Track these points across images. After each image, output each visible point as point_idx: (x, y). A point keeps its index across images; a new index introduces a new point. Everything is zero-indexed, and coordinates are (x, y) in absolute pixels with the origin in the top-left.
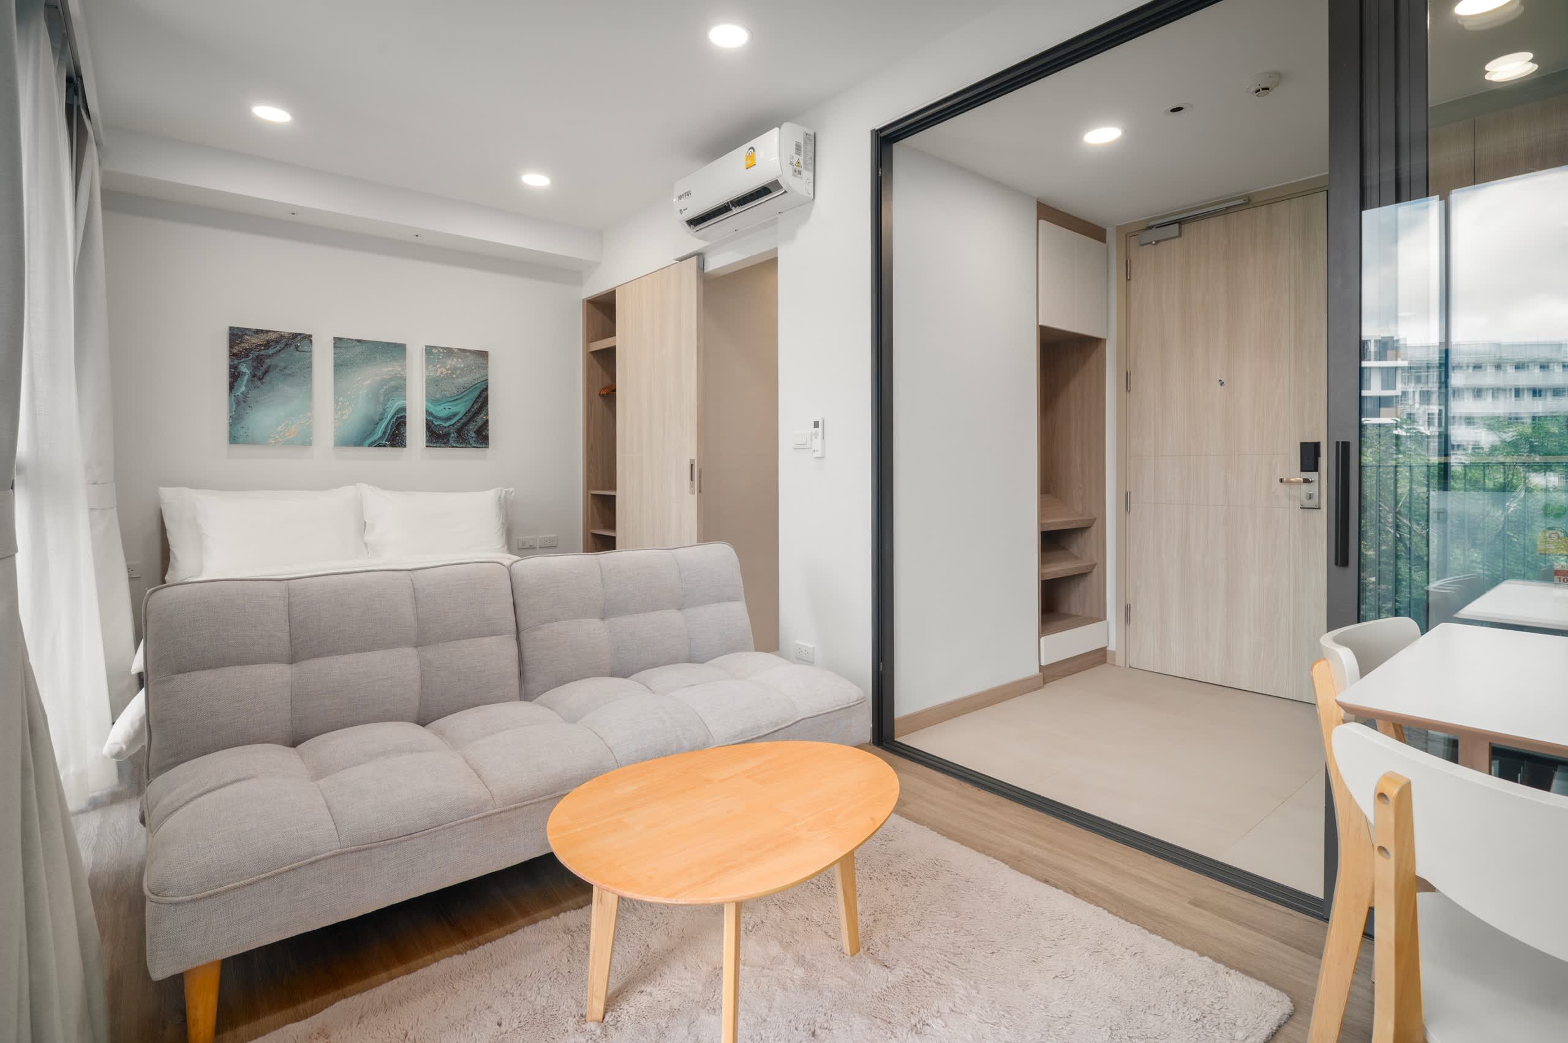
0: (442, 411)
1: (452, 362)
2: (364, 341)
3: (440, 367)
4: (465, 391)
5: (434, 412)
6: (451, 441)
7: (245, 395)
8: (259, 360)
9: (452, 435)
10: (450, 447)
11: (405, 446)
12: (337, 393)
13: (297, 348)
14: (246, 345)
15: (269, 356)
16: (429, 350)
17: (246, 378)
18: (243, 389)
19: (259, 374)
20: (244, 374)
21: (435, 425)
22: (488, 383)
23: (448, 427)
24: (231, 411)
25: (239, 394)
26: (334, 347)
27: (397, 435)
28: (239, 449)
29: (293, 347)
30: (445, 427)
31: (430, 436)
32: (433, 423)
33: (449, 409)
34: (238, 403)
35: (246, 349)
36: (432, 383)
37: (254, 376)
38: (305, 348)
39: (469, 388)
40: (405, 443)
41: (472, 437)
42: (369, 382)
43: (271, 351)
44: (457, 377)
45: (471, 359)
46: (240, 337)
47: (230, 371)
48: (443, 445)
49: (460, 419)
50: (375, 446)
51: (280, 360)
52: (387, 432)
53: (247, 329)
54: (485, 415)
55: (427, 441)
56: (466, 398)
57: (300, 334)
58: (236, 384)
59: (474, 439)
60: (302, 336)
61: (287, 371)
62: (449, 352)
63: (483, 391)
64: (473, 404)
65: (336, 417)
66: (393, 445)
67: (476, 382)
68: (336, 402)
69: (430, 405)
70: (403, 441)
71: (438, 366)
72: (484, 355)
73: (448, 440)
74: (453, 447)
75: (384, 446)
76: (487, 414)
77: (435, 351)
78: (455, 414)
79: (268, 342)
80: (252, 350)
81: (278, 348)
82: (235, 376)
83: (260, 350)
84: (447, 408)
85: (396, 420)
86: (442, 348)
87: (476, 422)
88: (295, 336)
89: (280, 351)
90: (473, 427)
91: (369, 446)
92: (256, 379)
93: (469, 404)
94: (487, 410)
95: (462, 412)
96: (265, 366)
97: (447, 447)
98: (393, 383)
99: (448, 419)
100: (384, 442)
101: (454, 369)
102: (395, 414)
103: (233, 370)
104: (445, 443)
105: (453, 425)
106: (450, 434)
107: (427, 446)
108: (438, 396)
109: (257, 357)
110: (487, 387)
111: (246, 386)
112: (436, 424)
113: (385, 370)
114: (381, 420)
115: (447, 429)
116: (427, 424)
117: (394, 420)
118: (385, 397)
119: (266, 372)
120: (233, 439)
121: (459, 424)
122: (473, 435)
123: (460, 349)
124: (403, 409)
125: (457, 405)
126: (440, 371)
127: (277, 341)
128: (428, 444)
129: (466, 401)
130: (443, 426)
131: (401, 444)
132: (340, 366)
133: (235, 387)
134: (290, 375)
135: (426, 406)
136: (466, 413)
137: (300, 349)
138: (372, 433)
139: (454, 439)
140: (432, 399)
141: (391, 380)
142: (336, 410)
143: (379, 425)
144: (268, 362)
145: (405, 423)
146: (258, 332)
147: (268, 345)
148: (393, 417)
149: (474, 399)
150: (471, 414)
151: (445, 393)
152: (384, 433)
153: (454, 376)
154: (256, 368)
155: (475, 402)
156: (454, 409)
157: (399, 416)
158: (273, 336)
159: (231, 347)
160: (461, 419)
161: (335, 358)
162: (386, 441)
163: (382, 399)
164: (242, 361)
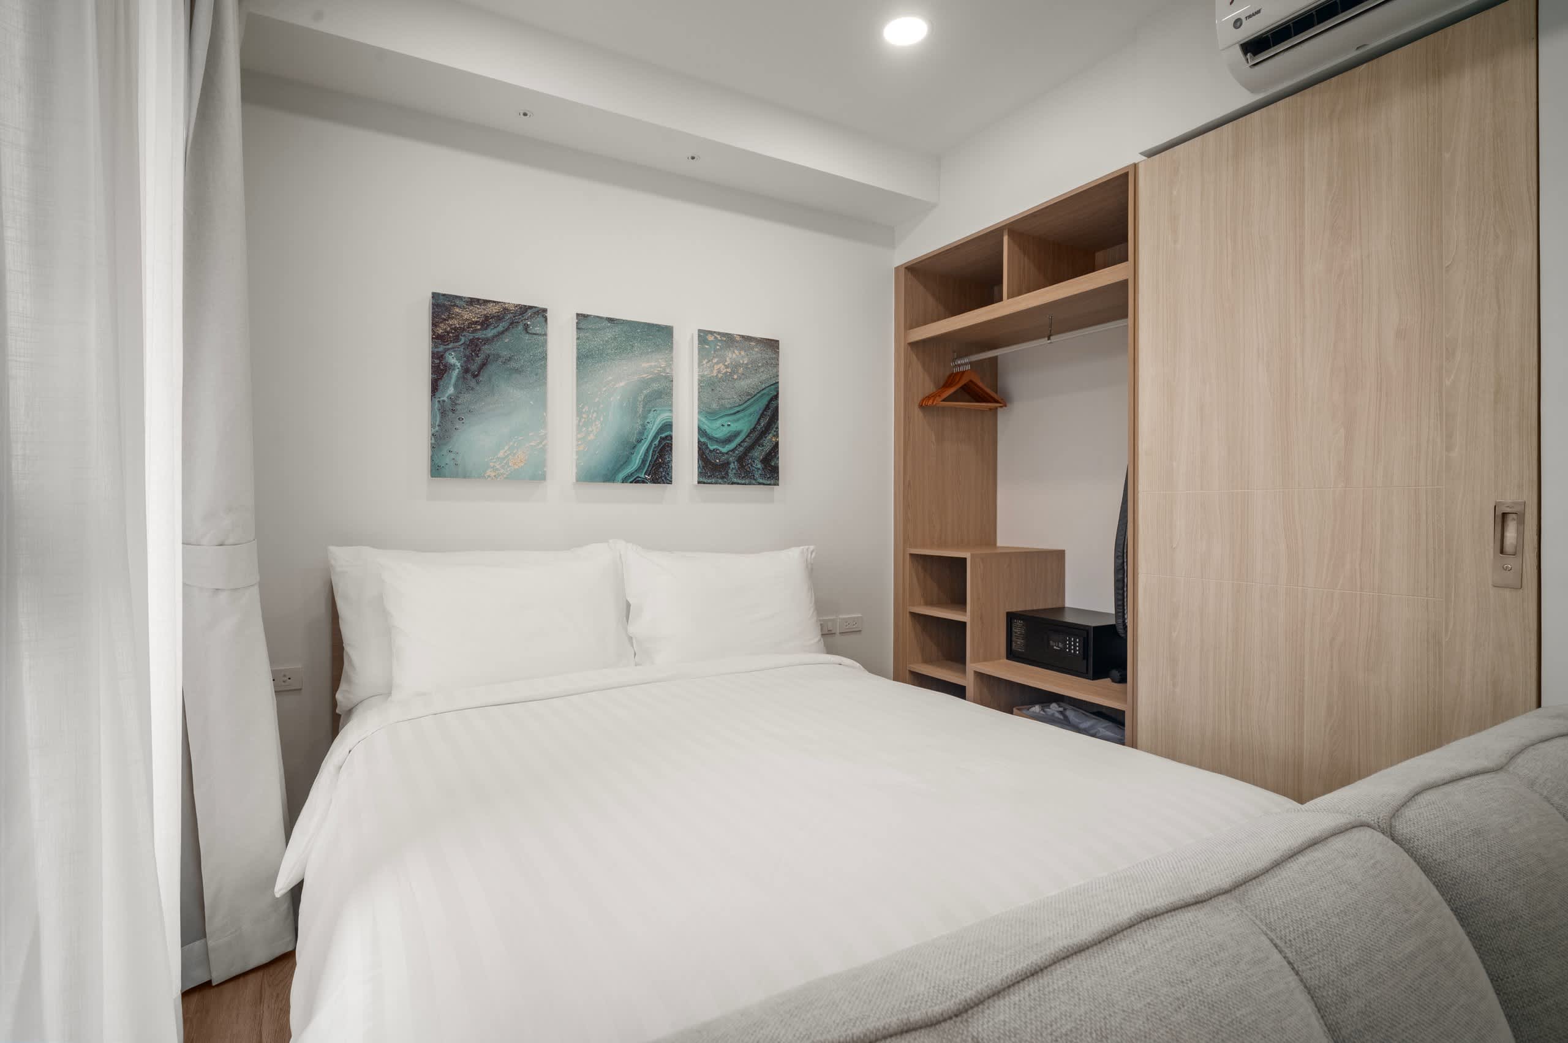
0: (719, 429)
1: (733, 355)
2: (617, 319)
3: (717, 363)
4: (749, 400)
5: (708, 431)
6: (731, 474)
7: (453, 400)
8: (474, 346)
9: (732, 466)
10: (729, 484)
11: (670, 482)
12: (581, 399)
13: (526, 328)
14: (455, 322)
15: (487, 341)
16: (704, 336)
17: (455, 374)
18: (451, 390)
19: (474, 367)
20: (452, 367)
21: (710, 451)
22: (778, 388)
23: (727, 453)
24: (433, 426)
25: (445, 398)
26: (578, 328)
27: (660, 465)
28: (445, 486)
29: (520, 327)
30: (723, 454)
31: (703, 467)
32: (707, 448)
33: (729, 425)
34: (443, 413)
35: (455, 329)
36: (707, 386)
37: (466, 370)
38: (537, 330)
39: (755, 396)
40: (671, 478)
41: (759, 469)
42: (622, 384)
43: (490, 333)
44: (739, 378)
45: (757, 351)
46: (448, 309)
47: (433, 362)
48: (720, 481)
49: (742, 442)
50: (631, 482)
51: (500, 348)
52: (647, 460)
53: (457, 297)
54: (774, 436)
55: (700, 474)
56: (751, 410)
57: (531, 307)
58: (441, 383)
59: (760, 472)
60: (534, 310)
61: (513, 364)
62: (729, 340)
63: (771, 400)
64: (759, 419)
65: (579, 436)
66: (655, 481)
67: (763, 386)
68: (579, 413)
69: (704, 420)
70: (668, 474)
71: (715, 360)
72: (772, 345)
73: (727, 474)
74: (733, 483)
75: (643, 482)
76: (777, 436)
77: (710, 338)
78: (737, 434)
79: (486, 318)
80: (463, 330)
81: (500, 328)
82: (439, 370)
83: (476, 331)
84: (726, 424)
85: (659, 441)
86: (719, 333)
87: (763, 446)
88: (524, 309)
89: (503, 333)
90: (758, 453)
91: (623, 482)
92: (469, 376)
93: (754, 419)
94: (777, 428)
95: (745, 430)
96: (482, 356)
97: (725, 483)
98: (655, 386)
99: (728, 440)
100: (643, 476)
101: (736, 366)
102: (658, 433)
103: (437, 361)
104: (723, 478)
105: (733, 450)
106: (728, 463)
107: (699, 482)
108: (714, 406)
109: (471, 341)
110: (778, 394)
111: (456, 386)
112: (712, 448)
113: (645, 365)
114: (639, 441)
115: (726, 456)
116: (700, 449)
117: (656, 442)
118: (644, 407)
119: (483, 365)
120: (437, 470)
121: (741, 449)
122: (759, 466)
123: (743, 337)
124: (668, 426)
125: (738, 420)
126: (719, 369)
127: (499, 318)
128: (701, 480)
129: (751, 414)
130: (721, 452)
131: (666, 478)
132: (586, 358)
133: (441, 388)
134: (517, 371)
135: (699, 420)
136: (751, 432)
137: (532, 330)
138: (627, 461)
139: (734, 471)
140: (707, 412)
141: (653, 380)
142: (578, 425)
143: (636, 450)
144: (486, 349)
145: (670, 446)
146: (472, 302)
147: (486, 322)
148: (655, 437)
149: (761, 412)
150: (754, 436)
151: (723, 401)
152: (644, 461)
153: (735, 377)
154: (469, 359)
155: (762, 415)
156: (735, 427)
157: (663, 435)
158: (493, 310)
159: (434, 325)
160: (744, 441)
161: (578, 345)
162: (645, 474)
163: (640, 410)
164: (450, 346)
